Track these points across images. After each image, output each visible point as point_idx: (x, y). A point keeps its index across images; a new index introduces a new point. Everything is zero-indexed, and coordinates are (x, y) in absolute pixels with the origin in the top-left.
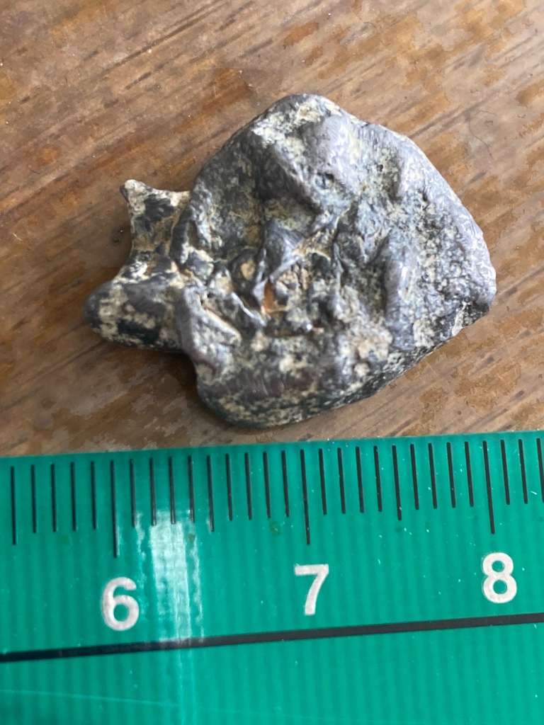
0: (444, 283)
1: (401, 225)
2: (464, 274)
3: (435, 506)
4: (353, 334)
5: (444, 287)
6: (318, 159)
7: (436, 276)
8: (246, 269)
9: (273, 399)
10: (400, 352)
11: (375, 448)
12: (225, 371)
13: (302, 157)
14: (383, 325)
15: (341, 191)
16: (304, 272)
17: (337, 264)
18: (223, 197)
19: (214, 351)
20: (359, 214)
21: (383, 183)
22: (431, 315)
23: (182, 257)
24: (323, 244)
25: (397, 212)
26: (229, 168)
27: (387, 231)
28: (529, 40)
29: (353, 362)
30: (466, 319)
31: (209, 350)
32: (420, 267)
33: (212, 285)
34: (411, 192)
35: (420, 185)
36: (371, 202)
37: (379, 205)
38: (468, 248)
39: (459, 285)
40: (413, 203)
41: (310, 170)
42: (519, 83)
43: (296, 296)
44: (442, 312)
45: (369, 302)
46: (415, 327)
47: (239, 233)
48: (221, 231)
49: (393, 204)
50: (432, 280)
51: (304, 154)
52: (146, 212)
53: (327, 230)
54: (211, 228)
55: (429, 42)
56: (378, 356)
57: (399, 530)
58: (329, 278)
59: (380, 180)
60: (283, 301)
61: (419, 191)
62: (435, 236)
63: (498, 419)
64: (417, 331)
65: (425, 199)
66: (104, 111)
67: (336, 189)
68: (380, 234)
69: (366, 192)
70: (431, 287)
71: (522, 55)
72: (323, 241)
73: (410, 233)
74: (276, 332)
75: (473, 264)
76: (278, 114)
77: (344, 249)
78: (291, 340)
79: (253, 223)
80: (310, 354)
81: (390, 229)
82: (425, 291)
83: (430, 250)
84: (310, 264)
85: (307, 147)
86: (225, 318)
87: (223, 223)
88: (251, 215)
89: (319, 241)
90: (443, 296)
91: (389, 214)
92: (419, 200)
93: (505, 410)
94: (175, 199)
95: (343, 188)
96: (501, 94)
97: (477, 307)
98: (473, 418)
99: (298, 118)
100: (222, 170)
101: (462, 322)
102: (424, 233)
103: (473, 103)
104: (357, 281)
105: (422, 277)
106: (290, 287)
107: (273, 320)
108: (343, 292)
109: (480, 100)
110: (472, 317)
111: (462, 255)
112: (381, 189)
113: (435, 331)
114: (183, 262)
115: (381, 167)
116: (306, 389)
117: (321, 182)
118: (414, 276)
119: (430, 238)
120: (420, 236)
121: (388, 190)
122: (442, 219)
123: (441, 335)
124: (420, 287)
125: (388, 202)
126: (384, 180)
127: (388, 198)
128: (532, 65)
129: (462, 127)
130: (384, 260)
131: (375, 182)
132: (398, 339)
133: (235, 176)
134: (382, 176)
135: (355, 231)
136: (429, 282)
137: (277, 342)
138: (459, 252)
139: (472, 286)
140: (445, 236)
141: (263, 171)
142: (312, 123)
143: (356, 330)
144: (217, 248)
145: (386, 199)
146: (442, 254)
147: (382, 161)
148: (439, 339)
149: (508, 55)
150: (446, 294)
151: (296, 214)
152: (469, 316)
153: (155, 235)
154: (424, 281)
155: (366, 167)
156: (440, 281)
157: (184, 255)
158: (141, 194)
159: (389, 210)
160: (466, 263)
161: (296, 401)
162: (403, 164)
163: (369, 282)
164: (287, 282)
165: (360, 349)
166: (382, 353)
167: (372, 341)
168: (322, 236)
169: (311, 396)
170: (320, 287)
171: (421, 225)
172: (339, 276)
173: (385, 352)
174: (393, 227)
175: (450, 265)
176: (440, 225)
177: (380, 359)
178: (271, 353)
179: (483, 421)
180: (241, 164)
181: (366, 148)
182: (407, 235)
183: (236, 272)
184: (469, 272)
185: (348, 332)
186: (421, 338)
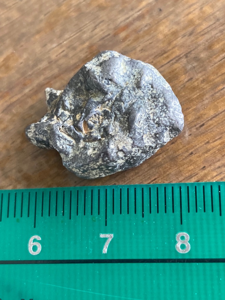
0: (157, 120)
1: (141, 98)
2: (166, 116)
3: (158, 212)
4: (115, 140)
5: (157, 121)
6: (106, 74)
7: (154, 117)
8: (78, 117)
9: (87, 166)
10: (138, 147)
11: (135, 189)
12: (70, 156)
13: (100, 73)
14: (128, 136)
15: (116, 85)
16: (101, 117)
17: (113, 113)
18: (75, 91)
19: (65, 148)
20: (123, 94)
21: (135, 82)
22: (151, 132)
23: (58, 114)
24: (109, 106)
25: (140, 93)
26: (78, 80)
27: (135, 100)
28: (215, 23)
29: (117, 151)
30: (171, 135)
31: (63, 147)
32: (147, 113)
33: (65, 123)
34: (145, 84)
35: (151, 82)
36: (129, 89)
37: (132, 90)
38: (169, 106)
39: (164, 120)
40: (147, 89)
41: (102, 78)
42: (209, 41)
43: (96, 126)
44: (157, 131)
45: (123, 127)
46: (144, 137)
47: (79, 104)
48: (73, 103)
49: (138, 89)
50: (152, 119)
51: (101, 72)
52: (49, 98)
53: (110, 101)
54: (70, 103)
55: (172, 28)
56: (127, 149)
57: (143, 221)
58: (109, 119)
59: (134, 81)
60: (91, 128)
61: (150, 84)
62: (155, 101)
63: (193, 178)
64: (145, 139)
65: (152, 87)
66: (48, 65)
67: (113, 84)
68: (132, 101)
69: (127, 86)
70: (152, 122)
71: (211, 30)
72: (109, 105)
73: (144, 101)
74: (87, 140)
75: (171, 112)
76: (95, 59)
77: (116, 107)
78: (93, 143)
79: (86, 100)
80: (98, 148)
81: (136, 99)
82: (149, 123)
83: (152, 107)
84: (103, 114)
85: (102, 70)
86: (69, 135)
87: (74, 100)
88: (85, 97)
89: (107, 105)
90: (157, 125)
91: (136, 94)
92: (150, 87)
93: (197, 174)
94: (59, 93)
95: (116, 84)
96: (201, 46)
97: (174, 129)
98: (183, 178)
99: (102, 59)
100: (75, 81)
101: (169, 136)
102: (151, 100)
103: (189, 50)
104: (120, 119)
105: (147, 117)
106: (95, 122)
107: (87, 135)
108: (114, 124)
109: (192, 49)
110: (173, 134)
111: (166, 108)
112: (134, 84)
113: (155, 139)
114: (59, 115)
115: (135, 76)
116: (98, 162)
117: (107, 82)
118: (143, 117)
119: (153, 102)
120: (149, 102)
121: (136, 84)
122: (159, 95)
123: (158, 141)
124: (146, 121)
125: (136, 89)
126: (135, 81)
127: (136, 87)
128: (215, 33)
129: (184, 60)
130: (130, 111)
131: (132, 82)
132: (136, 142)
133: (80, 83)
134: (135, 79)
135: (121, 101)
136: (150, 119)
137: (87, 144)
138: (165, 107)
139: (171, 121)
140: (159, 101)
141: (86, 80)
142: (106, 60)
143: (117, 138)
144: (72, 110)
145: (135, 88)
146: (157, 108)
147: (135, 73)
148: (157, 143)
149: (205, 31)
150: (158, 124)
151: (99, 95)
152: (172, 133)
153: (52, 106)
154: (148, 119)
155: (128, 76)
156: (155, 119)
157: (59, 113)
158: (49, 92)
159: (136, 92)
160: (168, 111)
161: (96, 167)
162: (143, 74)
163: (124, 119)
164: (93, 121)
165: (119, 145)
166: (129, 148)
167: (123, 143)
168: (108, 103)
169: (101, 165)
170: (105, 123)
171: (150, 97)
172: (113, 118)
173: (131, 147)
174: (138, 98)
175: (161, 113)
176: (158, 97)
177: (128, 150)
178: (85, 148)
179: (187, 179)
180: (81, 78)
181: (129, 69)
182: (143, 102)
183: (75, 118)
184: (169, 115)
185: (113, 139)
186: (148, 142)
